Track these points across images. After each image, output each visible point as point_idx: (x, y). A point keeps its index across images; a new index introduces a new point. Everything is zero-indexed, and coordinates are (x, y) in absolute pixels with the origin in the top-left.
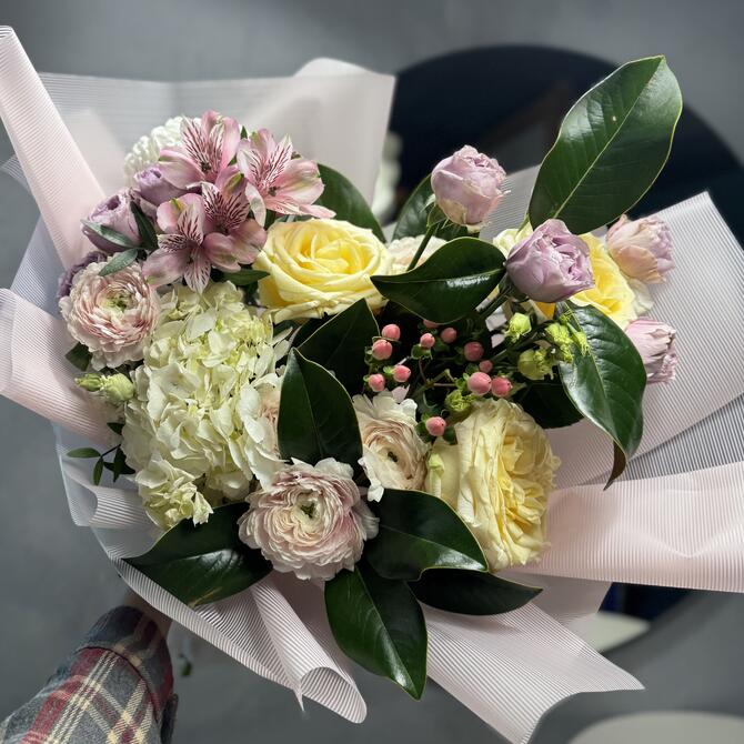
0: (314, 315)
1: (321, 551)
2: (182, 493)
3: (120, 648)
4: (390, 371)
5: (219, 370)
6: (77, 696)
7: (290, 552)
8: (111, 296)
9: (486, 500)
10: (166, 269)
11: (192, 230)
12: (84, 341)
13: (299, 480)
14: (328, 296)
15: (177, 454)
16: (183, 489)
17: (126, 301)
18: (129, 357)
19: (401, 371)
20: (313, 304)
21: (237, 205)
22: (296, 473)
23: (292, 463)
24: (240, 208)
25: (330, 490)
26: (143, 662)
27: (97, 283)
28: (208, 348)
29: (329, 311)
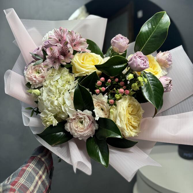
0: (84, 75)
1: (84, 132)
3: (39, 156)
4: (101, 89)
5: (60, 88)
6: (28, 168)
7: (77, 132)
8: (36, 70)
9: (123, 120)
10: (49, 64)
11: (55, 54)
12: (29, 81)
13: (79, 115)
14: (87, 71)
15: (50, 109)
17: (39, 72)
18: (40, 85)
19: (103, 89)
20: (84, 72)
21: (66, 49)
22: (78, 113)
23: (77, 111)
25: (86, 117)
26: (45, 159)
27: (33, 68)
28: (58, 83)
29: (87, 74)
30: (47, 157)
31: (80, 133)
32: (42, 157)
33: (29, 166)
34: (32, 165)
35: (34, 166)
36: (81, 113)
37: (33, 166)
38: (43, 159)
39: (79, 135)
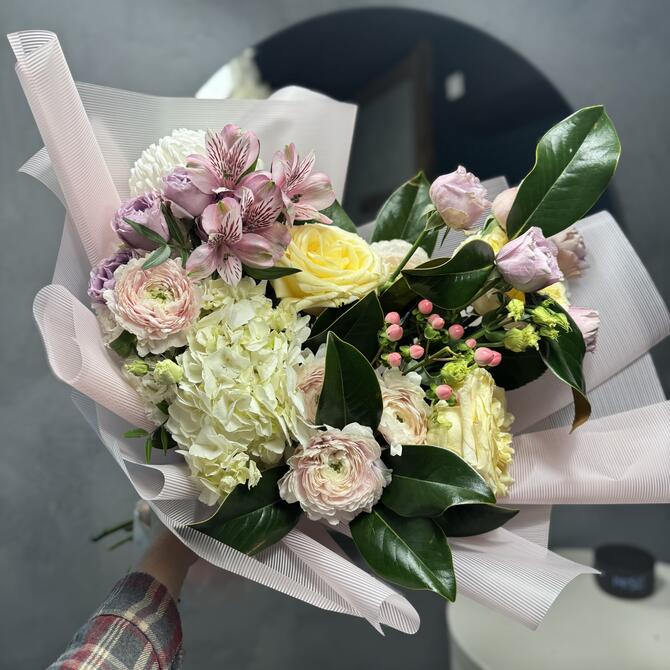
0: (333, 305)
1: (352, 499)
2: (237, 462)
3: (129, 615)
4: (406, 350)
6: (85, 664)
7: (325, 502)
10: (205, 264)
11: (233, 230)
12: (132, 329)
13: (332, 443)
15: (231, 428)
16: (238, 458)
18: (172, 344)
19: (416, 350)
20: (333, 295)
21: (269, 209)
23: (324, 429)
24: (270, 212)
25: (356, 449)
26: (152, 627)
28: (249, 334)
30: (159, 614)
31: (337, 503)
32: (141, 615)
33: (90, 657)
34: (102, 650)
35: (107, 655)
36: (337, 436)
37: (105, 657)
38: (144, 626)
39: (331, 511)
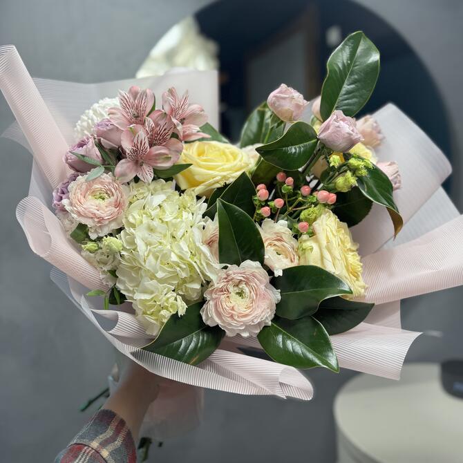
0: (218, 186)
1: (253, 315)
2: (168, 299)
4: (272, 204)
5: (173, 222)
8: (93, 193)
9: (340, 258)
11: (143, 144)
12: (84, 221)
14: (223, 174)
16: (169, 295)
17: (104, 195)
19: (279, 202)
20: (217, 178)
21: (165, 130)
23: (227, 267)
24: (166, 131)
28: (164, 211)
29: (227, 182)
31: (244, 319)
36: (237, 271)
39: (242, 326)
